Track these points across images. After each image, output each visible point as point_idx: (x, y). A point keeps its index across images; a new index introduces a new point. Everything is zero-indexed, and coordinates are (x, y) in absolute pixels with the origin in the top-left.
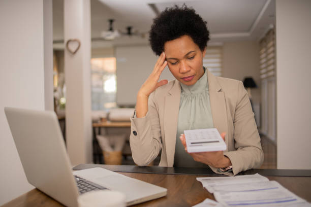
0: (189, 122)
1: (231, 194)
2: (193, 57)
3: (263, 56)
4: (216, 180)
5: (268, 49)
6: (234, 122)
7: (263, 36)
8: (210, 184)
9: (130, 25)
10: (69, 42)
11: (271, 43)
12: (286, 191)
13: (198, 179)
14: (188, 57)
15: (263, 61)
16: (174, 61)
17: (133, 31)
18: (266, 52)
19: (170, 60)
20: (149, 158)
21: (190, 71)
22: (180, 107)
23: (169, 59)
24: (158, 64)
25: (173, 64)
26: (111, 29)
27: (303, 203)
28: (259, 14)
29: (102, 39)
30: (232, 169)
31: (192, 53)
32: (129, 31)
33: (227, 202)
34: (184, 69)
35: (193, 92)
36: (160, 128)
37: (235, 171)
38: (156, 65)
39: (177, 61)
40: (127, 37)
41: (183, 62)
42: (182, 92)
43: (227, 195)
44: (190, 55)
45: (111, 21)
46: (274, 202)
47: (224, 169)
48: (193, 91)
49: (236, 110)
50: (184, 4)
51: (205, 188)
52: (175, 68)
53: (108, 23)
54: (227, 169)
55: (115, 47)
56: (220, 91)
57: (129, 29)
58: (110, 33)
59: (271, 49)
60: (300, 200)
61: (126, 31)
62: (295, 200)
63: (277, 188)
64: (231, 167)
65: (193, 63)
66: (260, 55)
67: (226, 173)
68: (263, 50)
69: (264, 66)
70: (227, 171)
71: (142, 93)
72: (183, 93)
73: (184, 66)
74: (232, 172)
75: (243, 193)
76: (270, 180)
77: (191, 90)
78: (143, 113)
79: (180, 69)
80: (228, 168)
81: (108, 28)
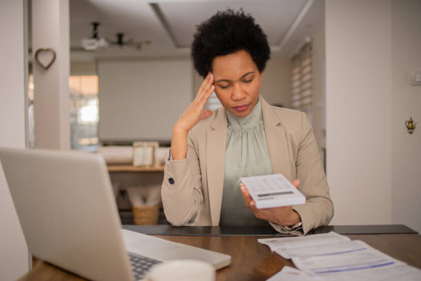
0: (239, 166)
1: (313, 259)
2: (250, 81)
3: (296, 77)
4: (285, 241)
5: (303, 69)
6: (296, 166)
7: (297, 51)
8: (280, 247)
9: (121, 31)
10: (39, 51)
11: (307, 62)
12: (377, 252)
13: (262, 241)
14: (244, 80)
15: (296, 84)
16: (225, 84)
17: (125, 39)
18: (300, 72)
19: (220, 83)
20: (189, 214)
21: (245, 98)
22: (227, 146)
23: (219, 81)
24: (203, 90)
25: (223, 87)
26: (95, 36)
27: (403, 266)
28: (295, 19)
29: (81, 49)
30: (301, 226)
31: (251, 74)
32: (120, 40)
33: (312, 270)
34: (239, 95)
35: (244, 127)
36: (201, 174)
37: (306, 229)
38: (200, 90)
39: (230, 83)
40: (117, 47)
41: (237, 85)
42: (228, 126)
43: (308, 260)
44: (247, 78)
45: (96, 25)
46: (368, 267)
47: (290, 227)
48: (244, 124)
49: (299, 150)
50: (241, 9)
51: (274, 252)
52: (226, 94)
53: (92, 28)
54: (294, 227)
55: (97, 61)
56: (279, 125)
57: (120, 36)
58: (94, 41)
59: (308, 69)
60: (398, 263)
61: (115, 39)
62: (392, 263)
63: (365, 249)
64: (300, 224)
65: (250, 88)
66: (292, 76)
67: (293, 233)
68: (296, 70)
69: (297, 91)
70: (296, 230)
71: (180, 128)
72: (230, 127)
73: (239, 91)
74: (301, 231)
75: (327, 257)
76: (352, 239)
77: (242, 122)
78: (182, 153)
79: (232, 95)
80: (296, 226)
81: (91, 34)
